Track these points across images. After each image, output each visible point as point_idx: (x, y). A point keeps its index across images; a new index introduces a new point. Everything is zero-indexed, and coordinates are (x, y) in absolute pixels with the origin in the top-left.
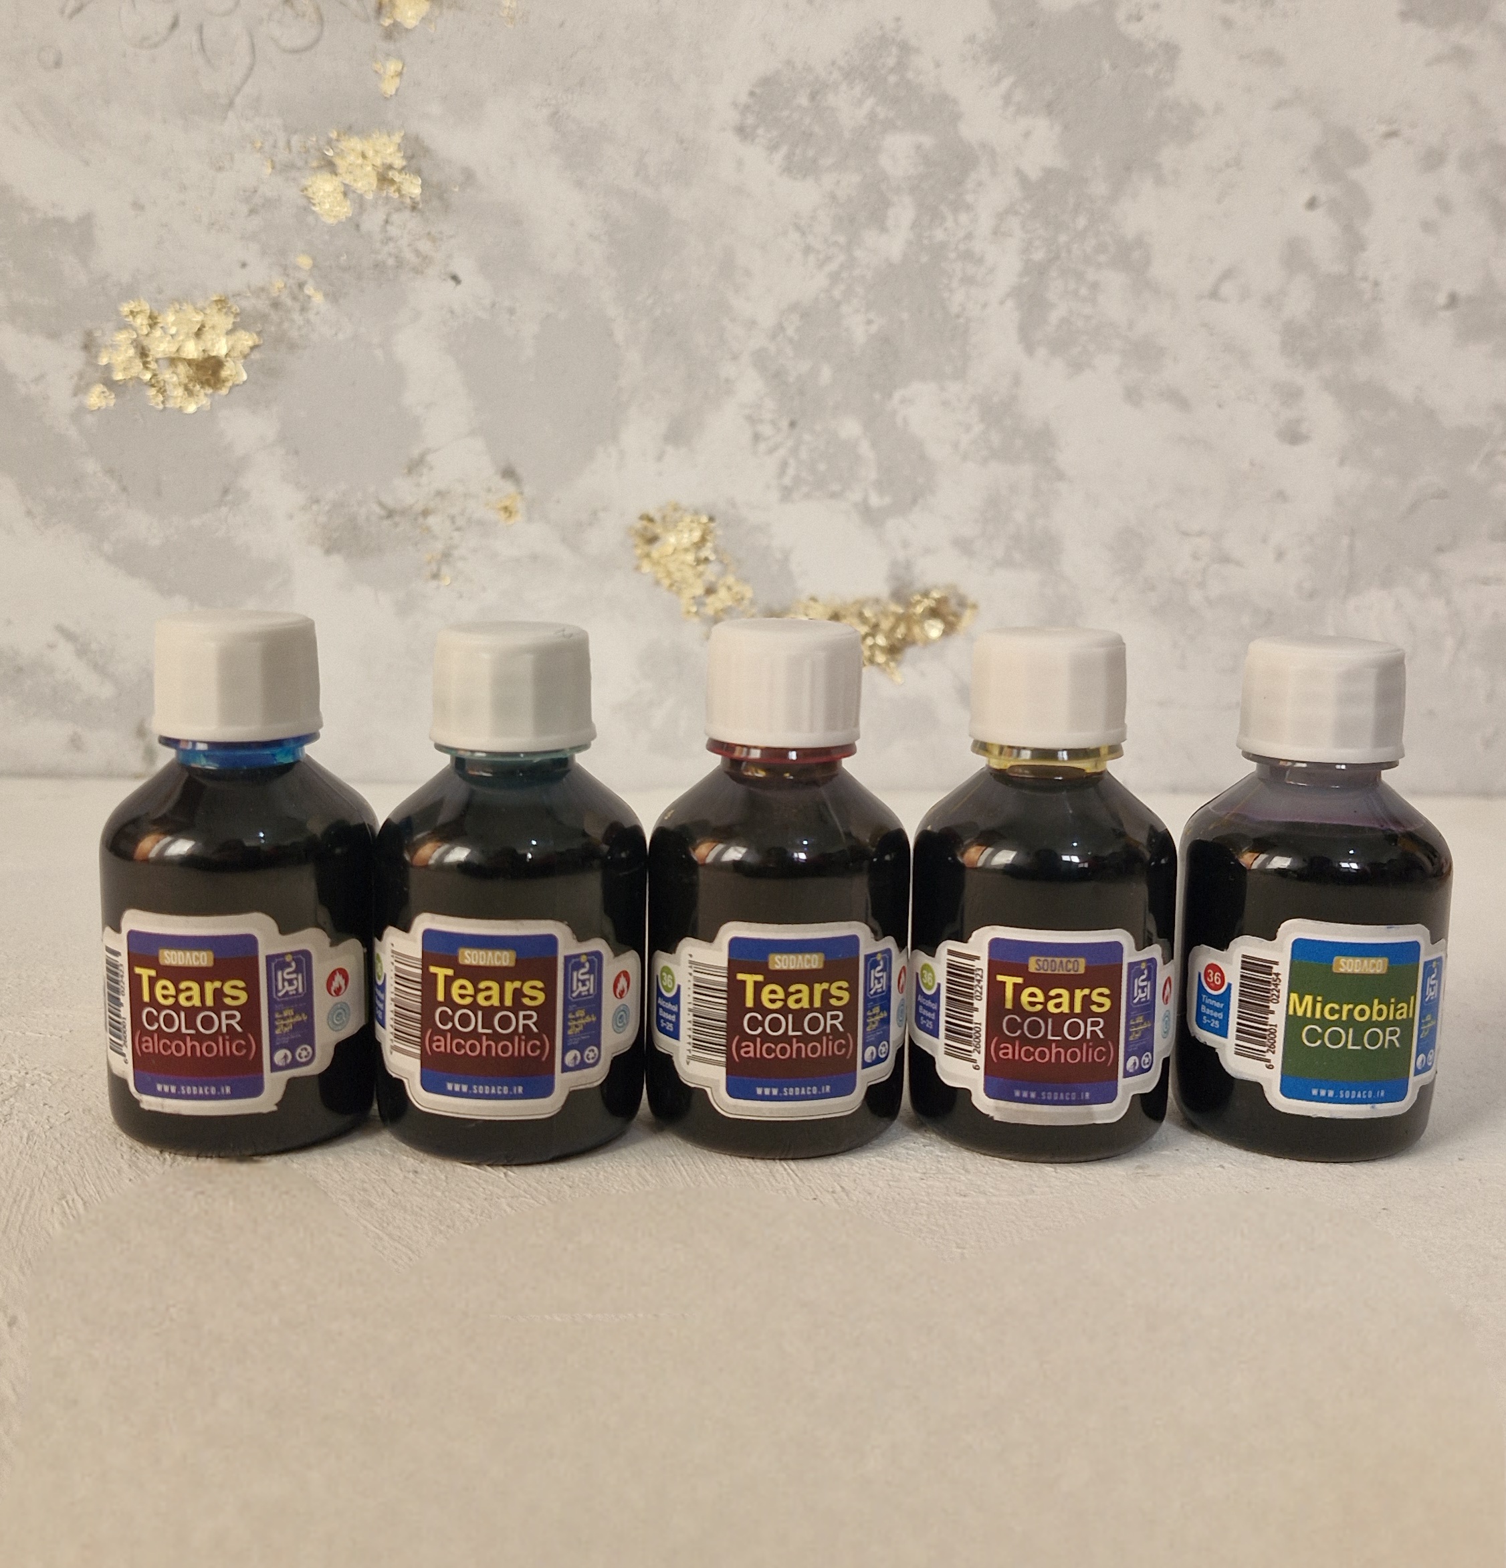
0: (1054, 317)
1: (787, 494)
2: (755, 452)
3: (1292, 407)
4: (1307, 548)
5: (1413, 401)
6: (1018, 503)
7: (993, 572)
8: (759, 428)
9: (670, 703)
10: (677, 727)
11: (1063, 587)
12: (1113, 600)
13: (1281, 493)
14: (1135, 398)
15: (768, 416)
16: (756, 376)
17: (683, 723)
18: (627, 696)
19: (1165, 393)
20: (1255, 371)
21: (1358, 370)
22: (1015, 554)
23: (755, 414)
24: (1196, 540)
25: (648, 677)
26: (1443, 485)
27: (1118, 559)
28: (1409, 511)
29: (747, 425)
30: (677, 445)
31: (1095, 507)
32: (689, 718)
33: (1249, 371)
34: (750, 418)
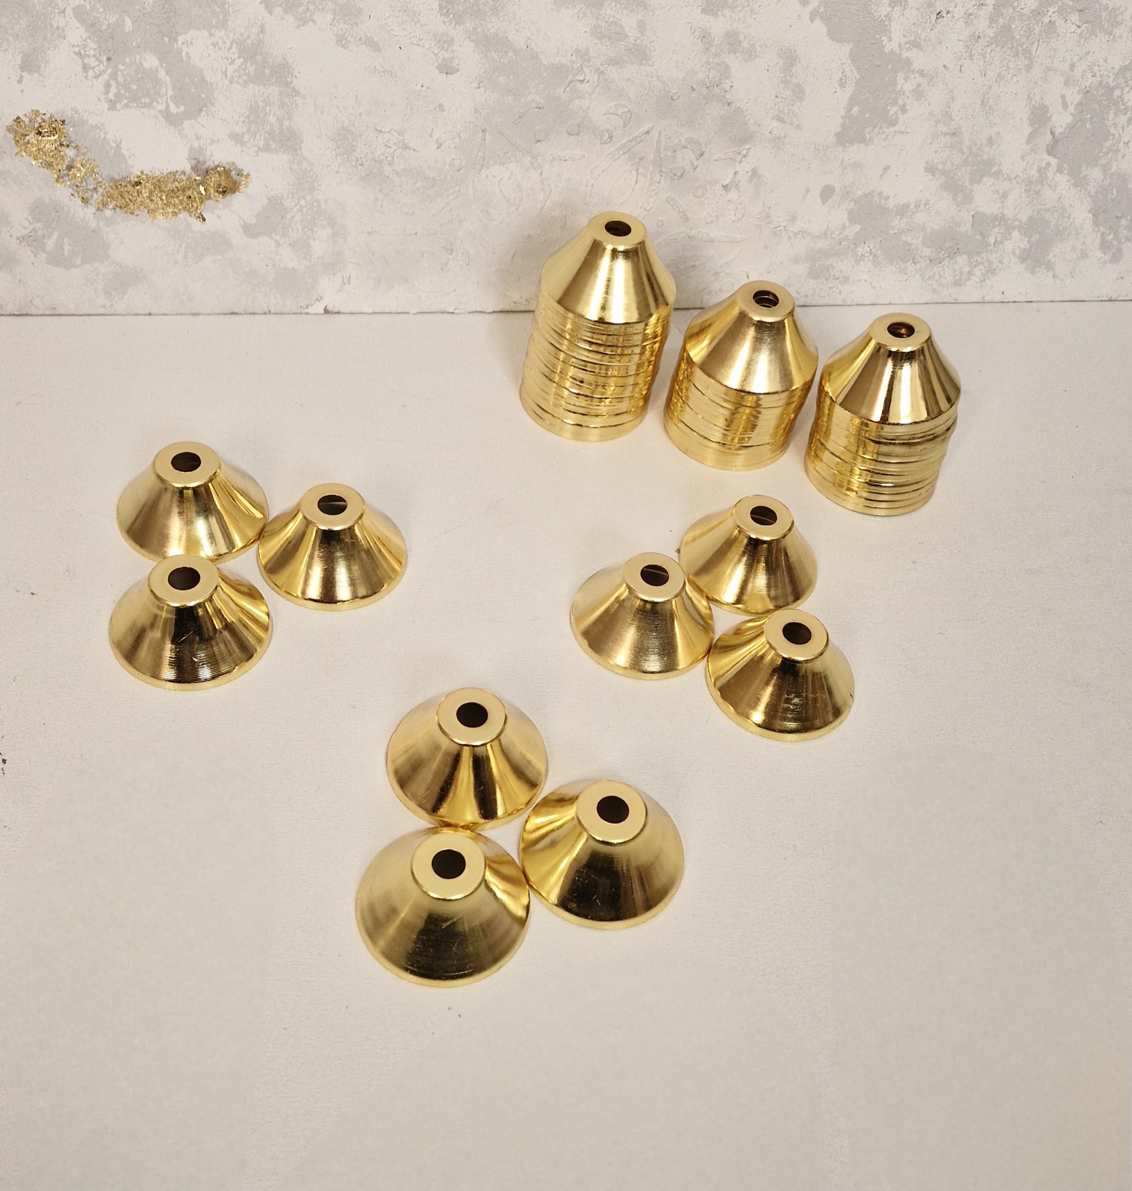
1: (112, 105)
2: (86, 77)
3: (446, 51)
4: (457, 140)
5: (524, 47)
6: (270, 111)
7: (258, 155)
8: (86, 60)
9: (56, 235)
10: (63, 249)
11: (305, 164)
12: (337, 172)
13: (441, 106)
14: (343, 42)
15: (92, 53)
16: (79, 25)
17: (66, 248)
18: (27, 231)
19: (363, 39)
20: (422, 26)
21: (490, 26)
22: (271, 143)
23: (82, 51)
24: (387, 135)
25: (38, 221)
26: (541, 101)
27: (338, 147)
28: (520, 118)
29: (78, 58)
30: (30, 72)
31: (322, 113)
32: (69, 245)
33: (419, 25)
34: (79, 54)
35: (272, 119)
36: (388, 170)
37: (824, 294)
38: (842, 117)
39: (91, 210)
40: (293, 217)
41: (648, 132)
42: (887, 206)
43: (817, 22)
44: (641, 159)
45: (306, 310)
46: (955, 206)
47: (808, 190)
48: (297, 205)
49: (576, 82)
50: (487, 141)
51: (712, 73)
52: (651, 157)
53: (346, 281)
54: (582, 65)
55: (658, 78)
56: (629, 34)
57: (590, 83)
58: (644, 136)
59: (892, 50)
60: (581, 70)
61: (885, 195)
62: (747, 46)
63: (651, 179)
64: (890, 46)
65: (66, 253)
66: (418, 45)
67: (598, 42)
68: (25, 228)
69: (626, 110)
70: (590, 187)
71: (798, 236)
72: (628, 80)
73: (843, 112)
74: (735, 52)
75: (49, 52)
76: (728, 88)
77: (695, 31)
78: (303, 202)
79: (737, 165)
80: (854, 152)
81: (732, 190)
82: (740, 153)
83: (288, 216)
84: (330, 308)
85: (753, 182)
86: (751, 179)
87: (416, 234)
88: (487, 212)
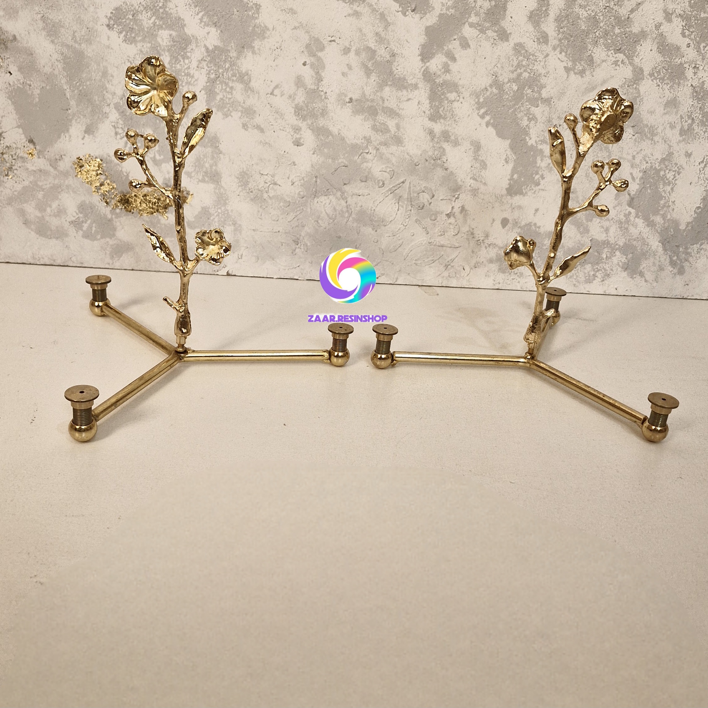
0: (218, 98)
2: (116, 139)
3: (298, 134)
4: (302, 181)
5: (338, 134)
6: (206, 160)
7: (198, 184)
8: (117, 130)
9: (89, 222)
10: (92, 230)
11: (222, 190)
12: (239, 195)
13: (294, 163)
14: (246, 127)
15: (120, 126)
16: (116, 112)
17: (94, 229)
18: (74, 219)
19: (256, 126)
20: (285, 121)
21: (320, 122)
22: (206, 178)
23: (116, 125)
24: (266, 177)
25: (81, 213)
26: (346, 163)
27: (240, 182)
28: (335, 171)
29: (113, 129)
30: (89, 134)
31: (233, 164)
32: (96, 227)
33: (284, 120)
34: (114, 126)
35: (207, 165)
36: (265, 196)
37: (509, 283)
38: (509, 180)
39: (109, 209)
40: (214, 219)
41: (403, 182)
42: (540, 232)
43: (490, 127)
44: (401, 197)
45: (217, 273)
46: (579, 234)
47: (494, 220)
48: (216, 212)
49: (365, 154)
50: (318, 183)
51: (436, 153)
52: (406, 196)
53: (240, 257)
54: (367, 145)
55: (408, 154)
56: (391, 130)
57: (372, 154)
58: (401, 184)
59: (532, 144)
60: (367, 147)
61: (538, 225)
62: (453, 138)
63: (406, 208)
64: (530, 142)
65: (93, 232)
66: (283, 130)
67: (375, 133)
68: (74, 217)
69: (391, 170)
70: (373, 211)
71: (491, 247)
72: (392, 154)
73: (509, 177)
74: (448, 142)
75: (99, 125)
76: (445, 161)
77: (426, 129)
78: (219, 211)
79: (453, 204)
80: (517, 200)
81: (451, 217)
82: (454, 196)
83: (211, 218)
84: (230, 272)
85: (462, 214)
86: (461, 212)
87: (279, 231)
88: (317, 221)
